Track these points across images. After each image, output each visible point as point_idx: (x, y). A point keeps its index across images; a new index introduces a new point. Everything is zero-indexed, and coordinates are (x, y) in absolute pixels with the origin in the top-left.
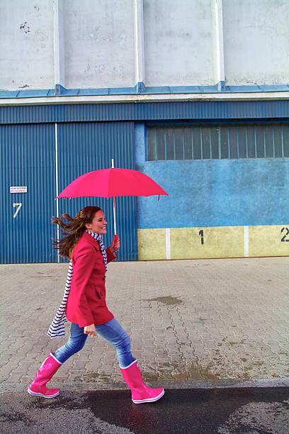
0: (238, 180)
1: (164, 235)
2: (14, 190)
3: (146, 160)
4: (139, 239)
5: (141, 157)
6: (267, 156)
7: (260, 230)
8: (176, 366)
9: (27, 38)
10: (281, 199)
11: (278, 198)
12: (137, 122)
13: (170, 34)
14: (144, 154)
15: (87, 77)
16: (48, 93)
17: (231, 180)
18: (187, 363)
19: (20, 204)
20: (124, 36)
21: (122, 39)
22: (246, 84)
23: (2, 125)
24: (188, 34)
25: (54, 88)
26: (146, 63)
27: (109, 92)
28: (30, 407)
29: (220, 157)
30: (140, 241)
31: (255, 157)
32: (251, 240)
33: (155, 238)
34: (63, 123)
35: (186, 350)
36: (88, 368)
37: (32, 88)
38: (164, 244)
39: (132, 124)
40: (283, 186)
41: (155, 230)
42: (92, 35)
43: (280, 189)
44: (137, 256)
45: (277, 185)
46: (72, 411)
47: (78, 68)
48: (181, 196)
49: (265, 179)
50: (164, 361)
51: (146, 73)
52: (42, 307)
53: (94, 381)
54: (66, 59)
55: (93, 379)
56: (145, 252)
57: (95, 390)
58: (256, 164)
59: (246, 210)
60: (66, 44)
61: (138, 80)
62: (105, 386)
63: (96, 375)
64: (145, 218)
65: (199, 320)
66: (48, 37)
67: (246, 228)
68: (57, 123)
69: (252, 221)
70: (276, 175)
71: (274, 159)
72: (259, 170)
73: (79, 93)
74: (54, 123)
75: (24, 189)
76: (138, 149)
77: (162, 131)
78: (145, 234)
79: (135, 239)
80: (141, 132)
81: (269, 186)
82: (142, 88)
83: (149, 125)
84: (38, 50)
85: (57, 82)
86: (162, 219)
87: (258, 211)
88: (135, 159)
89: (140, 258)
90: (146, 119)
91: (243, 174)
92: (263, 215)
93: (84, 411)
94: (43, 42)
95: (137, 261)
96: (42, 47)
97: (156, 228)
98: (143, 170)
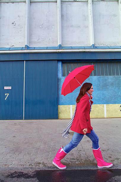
0: (101, 85)
1: (70, 108)
2: (6, 88)
3: (62, 76)
4: (59, 110)
5: (60, 75)
6: (113, 75)
7: (111, 106)
8: (78, 160)
9: (14, 28)
10: (119, 93)
11: (118, 92)
12: (58, 61)
13: (72, 26)
14: (61, 73)
15: (38, 42)
16: (22, 49)
17: (98, 85)
19: (8, 94)
20: (53, 27)
21: (53, 28)
22: (103, 46)
23: (1, 61)
24: (79, 27)
25: (24, 46)
26: (62, 37)
27: (47, 48)
28: (8, 176)
29: (93, 75)
30: (59, 111)
31: (108, 75)
32: (107, 110)
33: (66, 109)
34: (28, 60)
35: (81, 153)
36: (36, 160)
37: (16, 47)
38: (70, 112)
39: (56, 61)
40: (120, 87)
41: (66, 106)
42: (40, 27)
43: (119, 89)
44: (58, 117)
45: (118, 87)
46: (28, 179)
47: (35, 39)
48: (77, 91)
49: (112, 84)
51: (62, 41)
52: (15, 136)
53: (39, 166)
54: (30, 35)
55: (38, 165)
56: (61, 115)
57: (39, 170)
58: (109, 78)
59: (105, 97)
60: (30, 30)
61: (59, 44)
62: (44, 168)
63: (40, 163)
64: (61, 100)
65: (87, 141)
66: (23, 27)
67: (105, 105)
68: (25, 61)
69: (107, 102)
70: (117, 83)
71: (116, 76)
72: (110, 80)
73: (34, 49)
74: (24, 61)
75: (10, 88)
76: (59, 72)
77: (69, 64)
78: (61, 108)
79: (57, 109)
80: (60, 64)
81: (114, 87)
82: (60, 47)
83: (64, 62)
84: (19, 32)
85: (26, 44)
86: (69, 101)
87: (110, 98)
88: (57, 76)
89: (59, 118)
90: (62, 59)
91: (103, 82)
92: (112, 99)
93: (34, 179)
94: (21, 29)
95: (58, 119)
96: (20, 31)
97: (66, 105)
98: (60, 80)
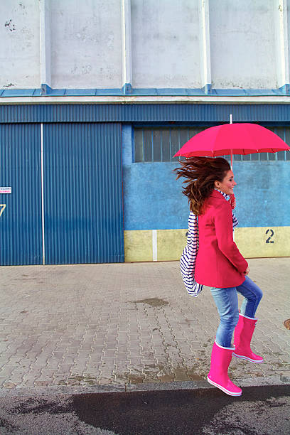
1: (151, 237)
3: (133, 162)
4: (125, 241)
5: (128, 159)
6: (252, 159)
7: (245, 231)
8: (161, 368)
9: (11, 36)
10: (266, 201)
11: (263, 200)
12: (124, 124)
13: (157, 36)
14: (131, 156)
15: (74, 77)
16: (34, 93)
18: (173, 364)
19: (5, 205)
20: (111, 37)
21: (109, 39)
22: (232, 88)
24: (175, 37)
25: (40, 87)
26: (134, 64)
27: (96, 93)
28: (13, 412)
30: (127, 243)
31: (240, 160)
33: (142, 239)
34: (49, 123)
35: (172, 351)
36: (73, 371)
37: (18, 87)
38: (151, 246)
39: (119, 126)
40: (268, 188)
41: (142, 231)
42: (79, 35)
43: (265, 192)
44: (124, 258)
45: (262, 188)
46: (56, 416)
47: (64, 68)
48: (167, 198)
49: (250, 181)
50: (150, 362)
51: (134, 75)
52: (26, 310)
53: (79, 384)
54: (52, 59)
55: (78, 382)
56: (132, 254)
57: (80, 393)
58: (242, 166)
60: (52, 43)
61: (125, 81)
62: (90, 389)
63: (81, 378)
64: (131, 219)
65: (185, 322)
66: (33, 36)
68: (43, 123)
70: (261, 178)
71: (259, 162)
72: (244, 172)
73: (65, 93)
74: (40, 123)
75: (8, 190)
76: (125, 150)
77: (149, 132)
78: (132, 236)
79: (122, 241)
80: (128, 134)
81: (254, 189)
82: (130, 90)
83: (137, 126)
84: (23, 48)
85: (43, 81)
86: (149, 221)
87: (244, 213)
88: (122, 161)
89: (127, 259)
90: (133, 120)
92: (248, 217)
93: (69, 415)
94: (29, 41)
95: (124, 262)
96: (28, 46)
97: (142, 229)
98: (129, 172)
